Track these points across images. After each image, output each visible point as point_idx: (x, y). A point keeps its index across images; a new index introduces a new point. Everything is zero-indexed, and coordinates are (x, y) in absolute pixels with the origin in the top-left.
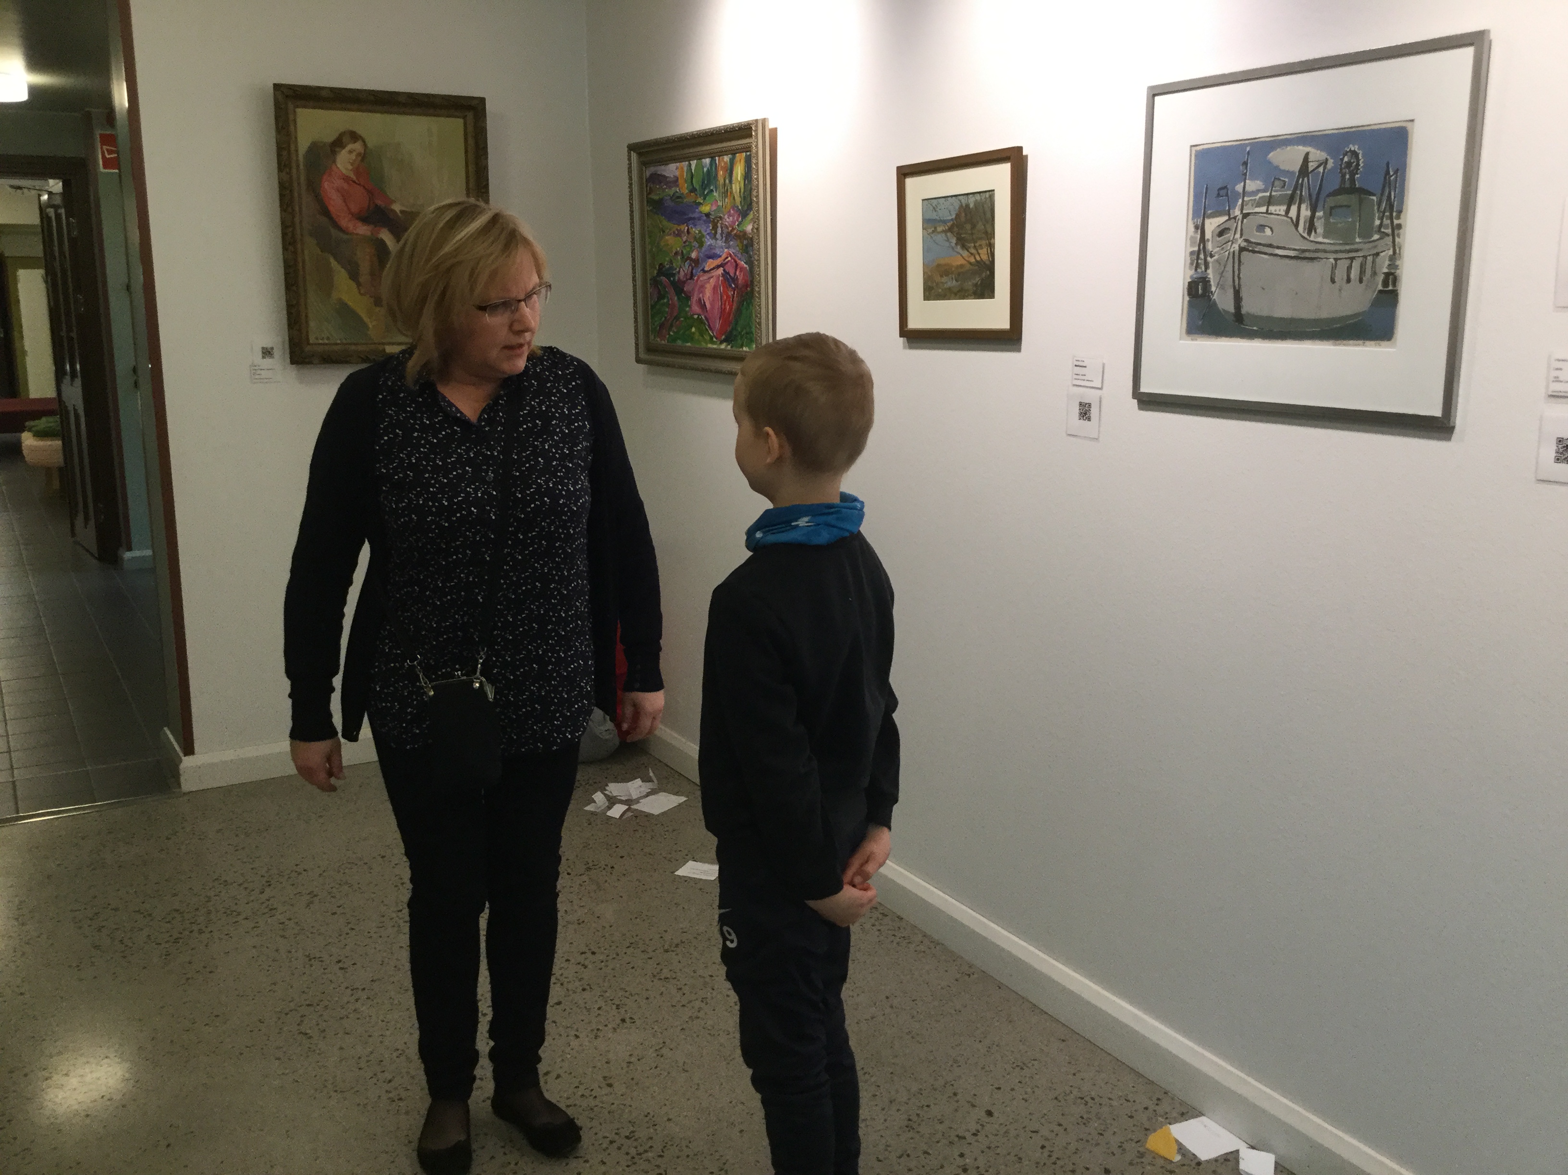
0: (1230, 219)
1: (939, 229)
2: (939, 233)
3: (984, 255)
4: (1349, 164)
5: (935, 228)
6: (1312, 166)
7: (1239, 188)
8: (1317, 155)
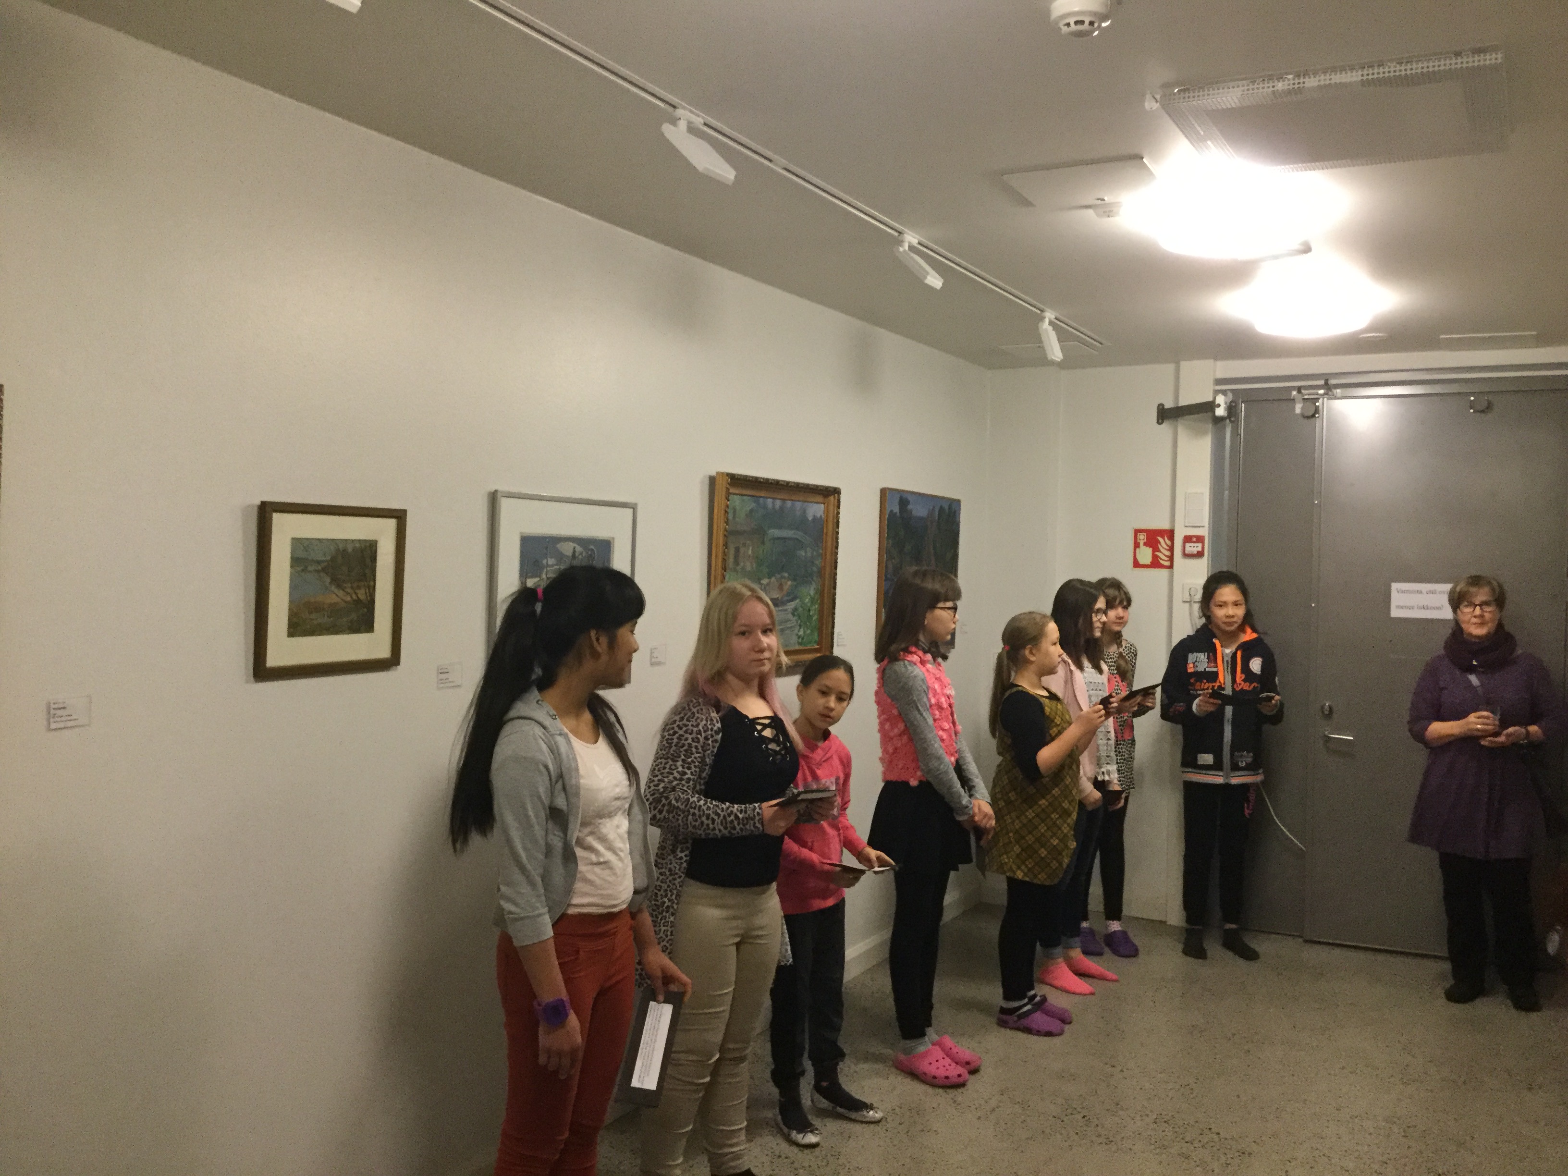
0: (540, 580)
1: (310, 568)
2: (310, 572)
3: (362, 594)
4: (591, 555)
5: (306, 567)
6: (577, 554)
7: (544, 562)
8: (579, 549)
